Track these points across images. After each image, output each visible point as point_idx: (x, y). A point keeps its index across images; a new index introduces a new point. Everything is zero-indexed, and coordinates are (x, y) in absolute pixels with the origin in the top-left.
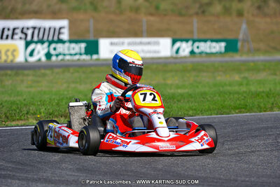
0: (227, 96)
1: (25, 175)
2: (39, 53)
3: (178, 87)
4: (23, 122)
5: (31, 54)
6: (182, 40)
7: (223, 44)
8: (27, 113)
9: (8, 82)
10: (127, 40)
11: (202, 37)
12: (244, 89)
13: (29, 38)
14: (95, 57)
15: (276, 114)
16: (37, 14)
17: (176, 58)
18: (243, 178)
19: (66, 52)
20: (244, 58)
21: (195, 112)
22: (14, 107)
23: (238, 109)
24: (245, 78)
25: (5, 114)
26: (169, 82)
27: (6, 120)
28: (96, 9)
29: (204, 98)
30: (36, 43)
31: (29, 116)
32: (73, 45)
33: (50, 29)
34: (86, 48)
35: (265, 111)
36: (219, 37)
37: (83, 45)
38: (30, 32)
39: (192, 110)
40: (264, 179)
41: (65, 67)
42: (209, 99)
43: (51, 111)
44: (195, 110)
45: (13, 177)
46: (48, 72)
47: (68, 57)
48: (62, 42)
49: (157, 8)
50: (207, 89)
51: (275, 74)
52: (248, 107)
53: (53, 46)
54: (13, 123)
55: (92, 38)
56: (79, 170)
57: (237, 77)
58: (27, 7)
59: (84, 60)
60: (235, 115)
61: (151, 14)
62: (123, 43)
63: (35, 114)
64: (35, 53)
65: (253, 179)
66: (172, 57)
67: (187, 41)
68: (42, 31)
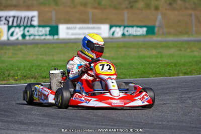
0: (147, 65)
2: (17, 34)
3: (113, 58)
4: (5, 82)
5: (12, 35)
6: (116, 26)
7: (145, 29)
8: (9, 76)
10: (78, 26)
11: (131, 24)
12: (159, 60)
13: (10, 24)
14: (56, 37)
15: (181, 78)
16: (16, 7)
17: (112, 38)
18: (157, 123)
19: (36, 33)
20: (159, 39)
21: (124, 76)
23: (154, 74)
24: (159, 53)
26: (107, 55)
28: (57, 4)
29: (131, 66)
30: (15, 27)
31: (10, 78)
32: (41, 29)
33: (25, 17)
34: (50, 31)
35: (173, 76)
36: (143, 24)
37: (48, 29)
38: (11, 20)
39: (123, 74)
40: (171, 123)
41: (35, 43)
42: (135, 67)
43: (25, 74)
44: (125, 74)
46: (23, 47)
47: (37, 37)
48: (32, 26)
49: (99, 4)
50: (133, 61)
51: (181, 50)
52: (161, 73)
53: (27, 29)
55: (54, 24)
56: (43, 115)
57: (154, 52)
59: (48, 39)
60: (153, 78)
61: (95, 8)
62: (75, 28)
63: (13, 76)
64: (15, 34)
65: (164, 123)
66: (109, 38)
67: (120, 27)
68: (19, 19)
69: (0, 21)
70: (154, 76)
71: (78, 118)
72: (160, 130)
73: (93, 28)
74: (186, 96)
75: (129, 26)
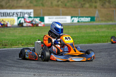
0: (91, 37)
1: (18, 66)
3: (73, 34)
4: (17, 47)
5: (20, 22)
6: (75, 17)
7: (89, 19)
8: (19, 43)
9: (11, 32)
10: (55, 17)
11: (82, 16)
12: (97, 34)
13: (19, 16)
16: (22, 7)
17: (72, 23)
18: (97, 67)
20: (97, 23)
22: (14, 41)
23: (95, 42)
24: (98, 31)
25: (11, 43)
27: (11, 46)
28: (43, 5)
29: (83, 38)
30: (22, 18)
35: (105, 42)
38: (19, 14)
40: (105, 67)
42: (85, 38)
43: (27, 42)
44: (80, 42)
45: (14, 66)
48: (30, 17)
49: (65, 5)
50: (84, 35)
51: (108, 29)
52: (99, 41)
55: (42, 16)
57: (95, 30)
58: (18, 5)
60: (94, 44)
61: (63, 8)
62: (53, 18)
63: (21, 44)
65: (101, 67)
66: (71, 23)
67: (76, 17)
68: (24, 14)
69: (13, 14)
72: (99, 71)
73: (63, 18)
74: (112, 53)
75: (81, 17)
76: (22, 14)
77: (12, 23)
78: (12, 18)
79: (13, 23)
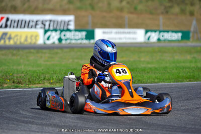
0: (181, 70)
1: (41, 122)
2: (53, 38)
3: (148, 63)
4: (41, 85)
5: (48, 39)
6: (152, 31)
7: (180, 35)
8: (44, 79)
9: (32, 58)
10: (114, 30)
11: (166, 29)
12: (193, 65)
13: (47, 27)
14: (92, 41)
16: (52, 11)
17: (148, 43)
18: (190, 127)
19: (73, 37)
20: (194, 44)
22: (35, 75)
23: (189, 78)
24: (194, 58)
25: (29, 79)
26: (142, 59)
27: (29, 83)
28: (93, 8)
29: (165, 71)
30: (52, 31)
31: (45, 81)
32: (77, 33)
33: (61, 22)
34: (86, 35)
36: (177, 29)
37: (84, 33)
38: (47, 24)
39: (158, 79)
41: (71, 48)
42: (169, 71)
43: (60, 78)
44: (159, 79)
45: (32, 123)
46: (59, 51)
47: (73, 42)
48: (68, 30)
49: (135, 9)
50: (168, 65)
52: (195, 78)
53: (63, 33)
54: (34, 86)
55: (90, 28)
57: (189, 57)
58: (46, 6)
59: (85, 44)
60: (187, 83)
61: (131, 13)
62: (111, 33)
63: (49, 80)
64: (51, 38)
65: (197, 127)
66: (145, 43)
67: (155, 31)
68: (56, 23)
69: (36, 24)
70: (188, 80)
71: (113, 122)
73: (129, 33)
75: (164, 31)
76: (52, 24)
77: (34, 41)
78: (33, 30)
79: (36, 40)
